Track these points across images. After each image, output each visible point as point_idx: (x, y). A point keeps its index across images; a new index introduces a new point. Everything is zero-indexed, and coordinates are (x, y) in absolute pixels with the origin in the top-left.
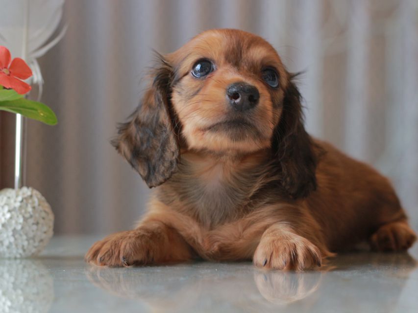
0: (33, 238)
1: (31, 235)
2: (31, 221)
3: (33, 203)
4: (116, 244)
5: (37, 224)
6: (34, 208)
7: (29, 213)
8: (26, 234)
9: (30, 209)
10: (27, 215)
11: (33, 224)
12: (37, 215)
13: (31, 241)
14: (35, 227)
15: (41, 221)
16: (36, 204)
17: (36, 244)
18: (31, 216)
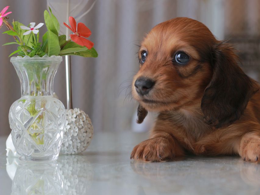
0: (84, 142)
1: (83, 139)
2: (83, 130)
3: (83, 118)
4: (153, 147)
5: (86, 132)
6: (84, 122)
7: (81, 125)
8: (80, 139)
9: (82, 123)
10: (80, 127)
11: (84, 132)
12: (86, 126)
13: (82, 143)
14: (85, 134)
15: (88, 130)
16: (85, 119)
17: (85, 145)
18: (83, 127)
